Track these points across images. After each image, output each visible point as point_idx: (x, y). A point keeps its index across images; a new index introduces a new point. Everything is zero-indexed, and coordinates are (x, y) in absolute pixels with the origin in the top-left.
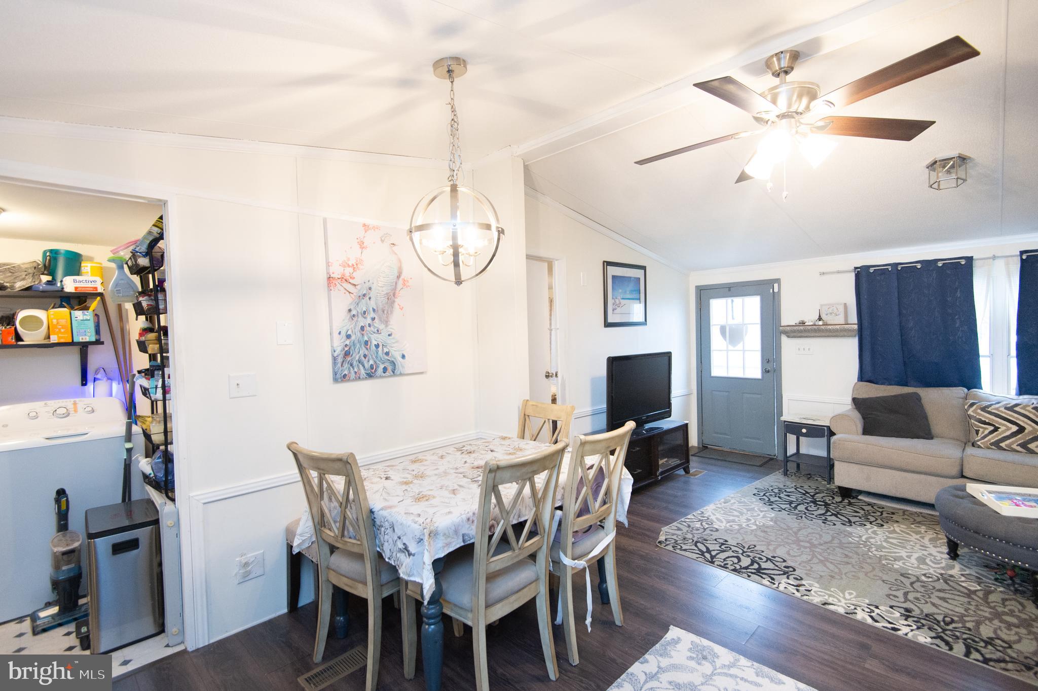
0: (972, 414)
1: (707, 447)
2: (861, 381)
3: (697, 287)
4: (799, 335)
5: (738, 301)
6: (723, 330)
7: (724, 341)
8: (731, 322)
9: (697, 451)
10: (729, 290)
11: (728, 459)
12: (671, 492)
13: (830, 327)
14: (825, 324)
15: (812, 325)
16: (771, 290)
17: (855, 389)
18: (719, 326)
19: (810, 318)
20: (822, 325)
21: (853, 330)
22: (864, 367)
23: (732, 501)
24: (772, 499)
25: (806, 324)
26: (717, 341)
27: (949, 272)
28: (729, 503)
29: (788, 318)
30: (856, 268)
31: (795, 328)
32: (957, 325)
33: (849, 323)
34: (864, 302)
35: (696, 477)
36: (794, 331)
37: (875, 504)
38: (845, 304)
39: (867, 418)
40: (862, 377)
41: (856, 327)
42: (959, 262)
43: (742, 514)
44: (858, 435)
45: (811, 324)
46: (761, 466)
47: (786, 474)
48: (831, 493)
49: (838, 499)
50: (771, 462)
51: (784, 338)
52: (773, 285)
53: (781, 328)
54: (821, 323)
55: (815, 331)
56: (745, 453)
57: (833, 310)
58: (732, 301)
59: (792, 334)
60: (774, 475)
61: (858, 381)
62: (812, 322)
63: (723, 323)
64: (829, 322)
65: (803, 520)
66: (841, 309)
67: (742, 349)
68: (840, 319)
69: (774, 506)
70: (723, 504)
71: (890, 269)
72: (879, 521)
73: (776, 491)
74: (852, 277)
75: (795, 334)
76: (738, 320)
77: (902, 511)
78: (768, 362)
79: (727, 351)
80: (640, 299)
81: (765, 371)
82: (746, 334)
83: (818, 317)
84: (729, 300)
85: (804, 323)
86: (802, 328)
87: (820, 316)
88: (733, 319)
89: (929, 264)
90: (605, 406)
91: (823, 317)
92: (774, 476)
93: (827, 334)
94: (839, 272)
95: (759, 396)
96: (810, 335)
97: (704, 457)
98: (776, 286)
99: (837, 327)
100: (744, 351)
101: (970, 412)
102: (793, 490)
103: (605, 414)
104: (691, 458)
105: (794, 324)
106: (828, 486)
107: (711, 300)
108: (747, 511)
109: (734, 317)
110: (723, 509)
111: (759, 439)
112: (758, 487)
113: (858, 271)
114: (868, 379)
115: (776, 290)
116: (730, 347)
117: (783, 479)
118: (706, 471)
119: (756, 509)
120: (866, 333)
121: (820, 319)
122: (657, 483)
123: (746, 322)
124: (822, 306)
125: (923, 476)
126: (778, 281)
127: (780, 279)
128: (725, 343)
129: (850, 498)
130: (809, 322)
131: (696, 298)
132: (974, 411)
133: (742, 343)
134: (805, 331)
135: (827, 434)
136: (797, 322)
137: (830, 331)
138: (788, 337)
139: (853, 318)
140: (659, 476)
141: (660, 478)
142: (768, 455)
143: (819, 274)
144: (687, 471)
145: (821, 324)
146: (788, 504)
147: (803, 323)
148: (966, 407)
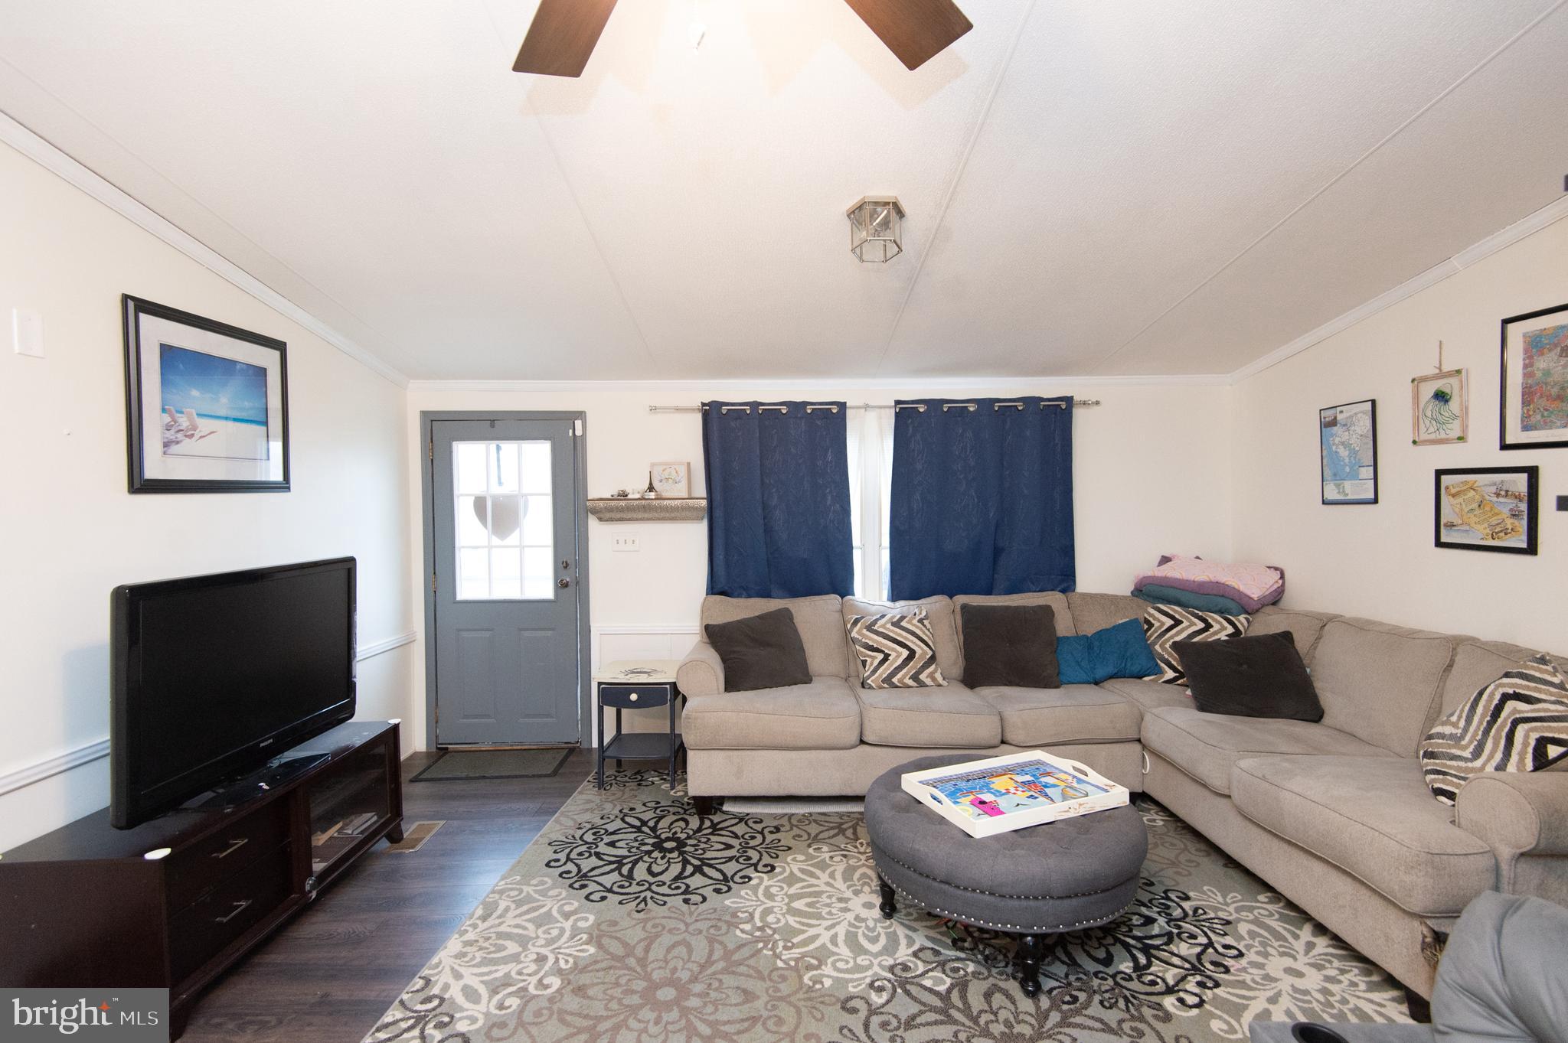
0: (857, 636)
1: (447, 748)
2: (713, 594)
3: (424, 414)
4: (619, 516)
5: (509, 448)
6: (480, 505)
7: (485, 529)
8: (496, 490)
9: (421, 765)
10: (492, 426)
11: (492, 772)
12: (341, 928)
13: (666, 502)
14: (659, 497)
15: (639, 499)
16: (571, 431)
17: (705, 609)
18: (473, 498)
19: (636, 488)
20: (655, 499)
21: (701, 509)
22: (715, 570)
23: (503, 905)
24: (586, 864)
25: (630, 497)
26: (467, 526)
27: (819, 423)
28: (495, 915)
29: (600, 486)
30: (704, 404)
31: (613, 503)
32: (829, 503)
33: (693, 496)
34: (716, 462)
35: (417, 848)
36: (611, 510)
37: (748, 814)
38: (689, 464)
39: (728, 660)
40: (715, 587)
41: (704, 503)
42: (830, 409)
43: (524, 942)
44: (719, 694)
45: (638, 496)
46: (555, 773)
47: (601, 784)
48: (680, 810)
49: (694, 822)
50: (572, 759)
51: (593, 524)
52: (574, 423)
53: (588, 503)
54: (652, 495)
55: (645, 509)
56: (524, 747)
57: (670, 474)
58: (498, 448)
59: (608, 515)
60: (580, 793)
61: (707, 594)
62: (639, 493)
63: (480, 490)
64: (665, 495)
65: (650, 911)
66: (683, 471)
67: (518, 544)
68: (681, 490)
69: (592, 887)
70: (482, 926)
71: (748, 412)
72: (766, 859)
73: (589, 837)
74: (698, 418)
75: (613, 515)
76: (508, 488)
77: (787, 816)
78: (565, 567)
79: (490, 547)
80: (266, 423)
81: (561, 585)
82: (525, 515)
83: (647, 485)
84: (493, 445)
85: (626, 496)
86: (622, 503)
87: (651, 484)
88: (500, 483)
89: (797, 407)
90: (108, 737)
91: (656, 484)
92: (580, 797)
93: (662, 515)
94: (678, 409)
95: (549, 633)
96: (635, 516)
97: (440, 779)
98: (578, 424)
99: (676, 502)
100: (522, 547)
101: (854, 634)
102: (618, 824)
103: (108, 760)
104: (407, 789)
105: (610, 497)
106: (672, 793)
107: (455, 444)
108: (538, 926)
109: (502, 481)
110: (481, 943)
111: (548, 716)
112: (554, 837)
113: (706, 410)
114: (722, 590)
115: (579, 433)
116: (495, 540)
117: (597, 799)
118: (442, 823)
119: (555, 913)
120: (718, 513)
121: (651, 488)
122: (307, 908)
123: (525, 491)
124: (653, 465)
125: (814, 754)
126: (581, 415)
127: (585, 413)
128: (486, 531)
129: (711, 814)
130: (633, 493)
131: (423, 435)
132: (858, 632)
133: (518, 529)
134: (629, 509)
135: (671, 697)
136: (615, 493)
137: (667, 509)
138: (600, 519)
139: (701, 489)
140: (310, 892)
141: (314, 894)
142: (566, 743)
143: (648, 409)
144: (395, 837)
145: (653, 497)
146: (612, 871)
147: (623, 495)
148: (849, 626)
